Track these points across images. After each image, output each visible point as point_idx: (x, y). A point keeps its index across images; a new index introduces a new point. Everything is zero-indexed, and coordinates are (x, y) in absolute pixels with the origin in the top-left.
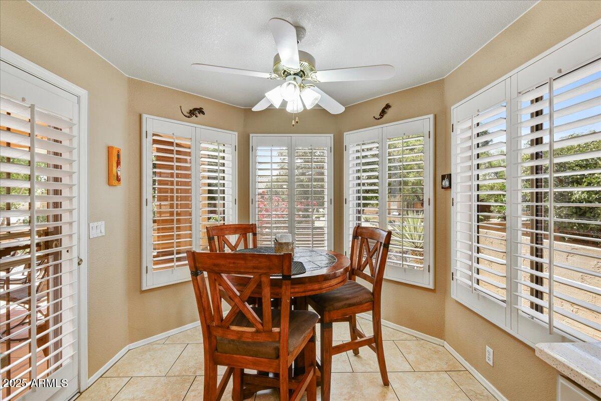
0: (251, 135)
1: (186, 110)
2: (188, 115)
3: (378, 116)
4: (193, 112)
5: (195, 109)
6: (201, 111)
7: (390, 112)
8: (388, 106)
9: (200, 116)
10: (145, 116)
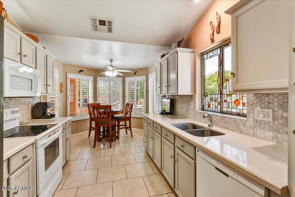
0: (97, 77)
1: (78, 71)
2: (79, 72)
3: (134, 74)
4: (80, 71)
5: (81, 70)
6: (82, 71)
7: (137, 73)
8: (136, 72)
9: (82, 72)
10: (68, 73)
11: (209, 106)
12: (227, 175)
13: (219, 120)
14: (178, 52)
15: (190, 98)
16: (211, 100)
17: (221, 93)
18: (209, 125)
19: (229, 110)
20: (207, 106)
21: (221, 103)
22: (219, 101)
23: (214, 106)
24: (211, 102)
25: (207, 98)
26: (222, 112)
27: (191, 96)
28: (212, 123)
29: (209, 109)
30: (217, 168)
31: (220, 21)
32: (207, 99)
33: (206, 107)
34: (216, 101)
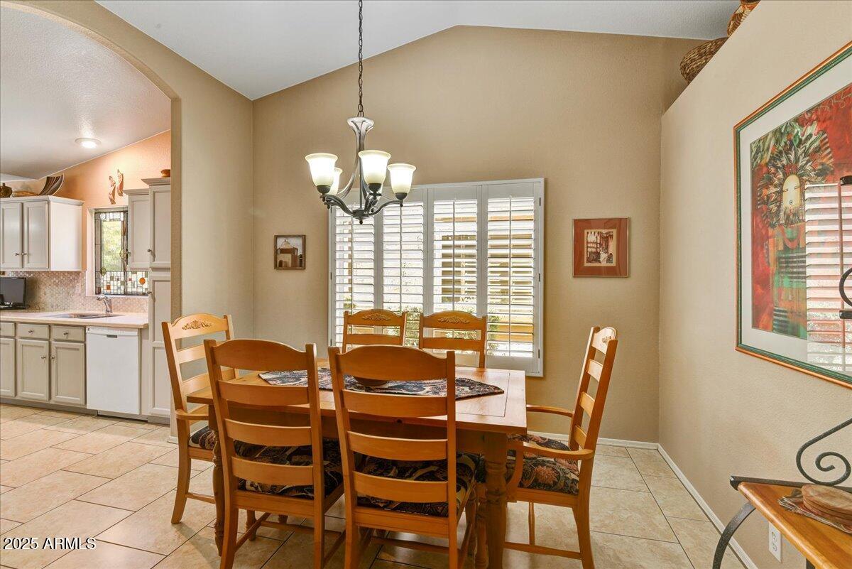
11: (108, 287)
12: (116, 336)
13: (121, 303)
14: (51, 203)
15: (74, 276)
16: (112, 278)
17: (125, 270)
18: (107, 311)
19: (135, 290)
20: (105, 287)
21: (124, 283)
22: (122, 279)
23: (116, 288)
24: (112, 282)
25: (105, 276)
26: (126, 294)
27: (78, 273)
28: (111, 307)
29: (109, 291)
30: (109, 336)
31: (122, 182)
32: (105, 279)
33: (104, 289)
34: (118, 280)
